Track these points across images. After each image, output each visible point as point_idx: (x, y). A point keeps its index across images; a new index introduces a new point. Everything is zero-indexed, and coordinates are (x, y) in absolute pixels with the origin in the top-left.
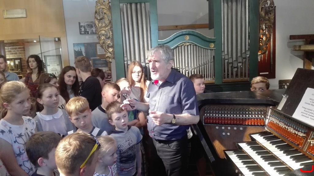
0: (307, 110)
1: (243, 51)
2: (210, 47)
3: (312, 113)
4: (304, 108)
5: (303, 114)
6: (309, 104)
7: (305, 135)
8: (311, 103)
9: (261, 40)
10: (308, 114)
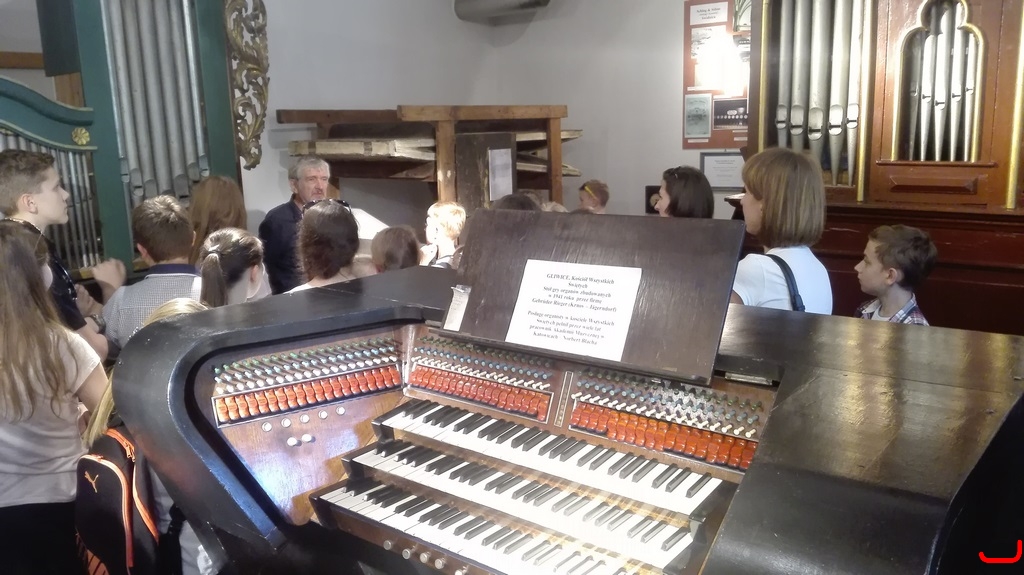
0: (547, 319)
1: (191, 160)
2: (76, 144)
3: (563, 324)
4: (536, 314)
5: (538, 331)
6: (548, 302)
7: (548, 385)
8: (552, 299)
9: (239, 121)
10: (553, 329)
